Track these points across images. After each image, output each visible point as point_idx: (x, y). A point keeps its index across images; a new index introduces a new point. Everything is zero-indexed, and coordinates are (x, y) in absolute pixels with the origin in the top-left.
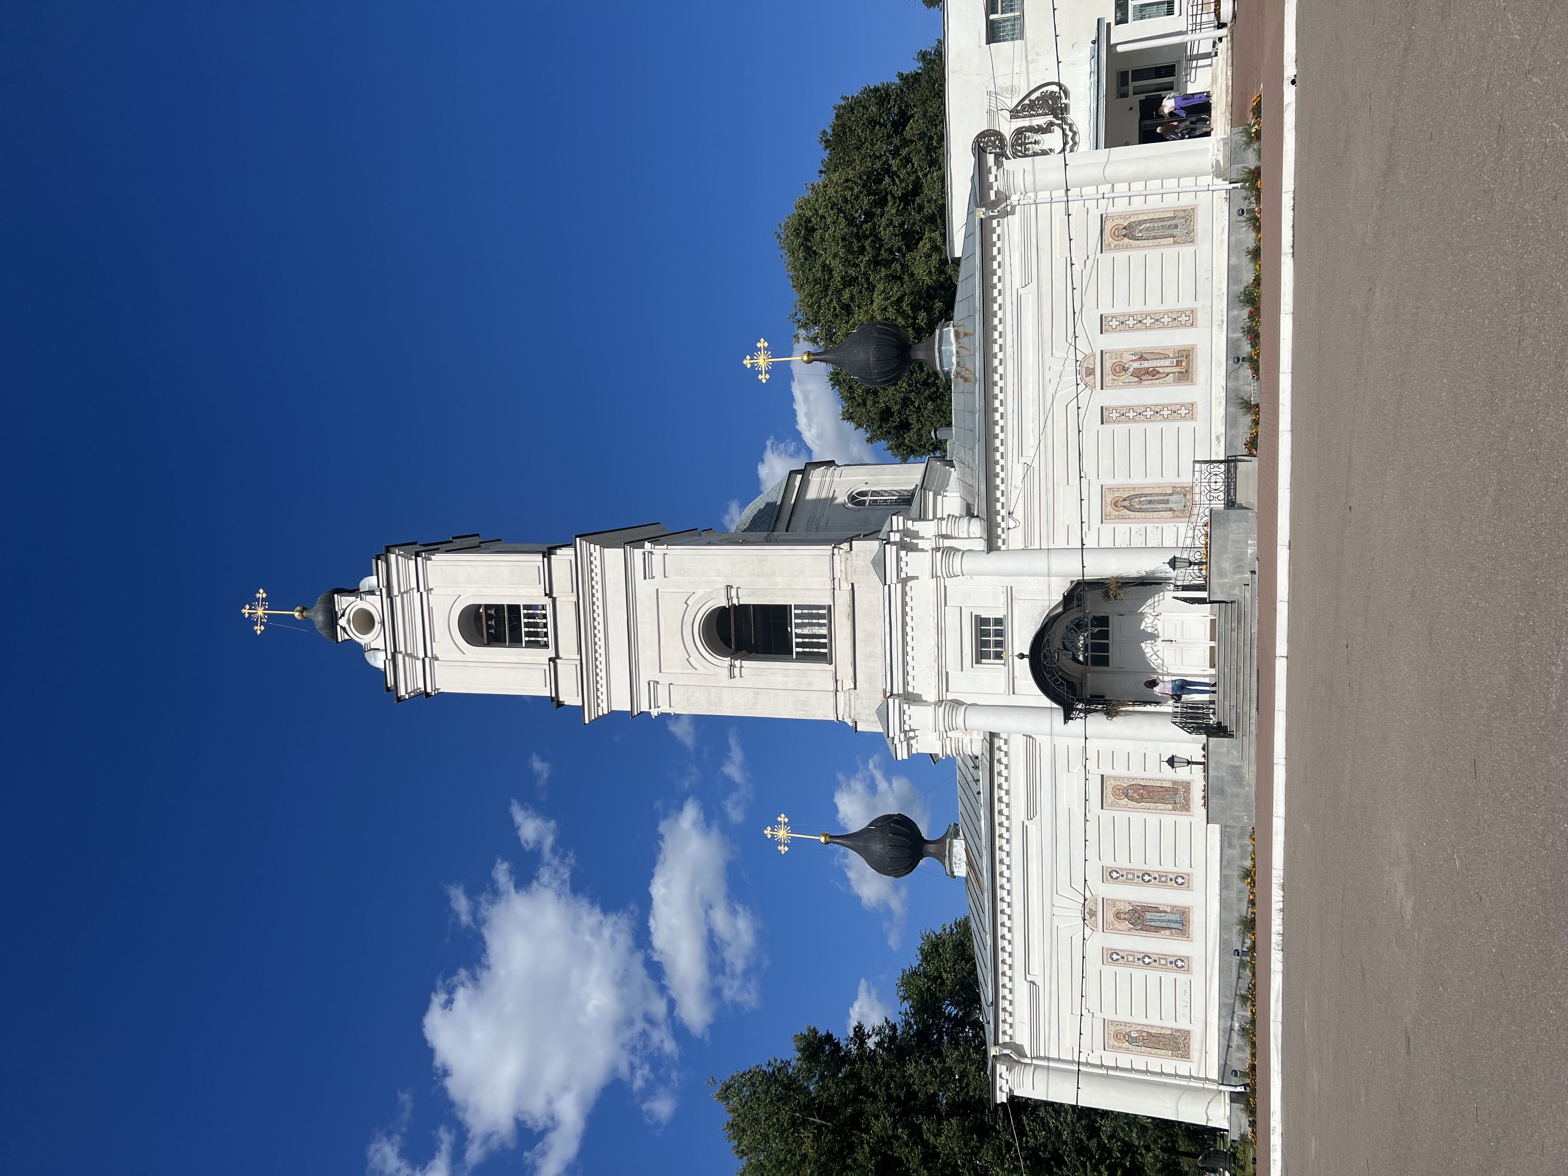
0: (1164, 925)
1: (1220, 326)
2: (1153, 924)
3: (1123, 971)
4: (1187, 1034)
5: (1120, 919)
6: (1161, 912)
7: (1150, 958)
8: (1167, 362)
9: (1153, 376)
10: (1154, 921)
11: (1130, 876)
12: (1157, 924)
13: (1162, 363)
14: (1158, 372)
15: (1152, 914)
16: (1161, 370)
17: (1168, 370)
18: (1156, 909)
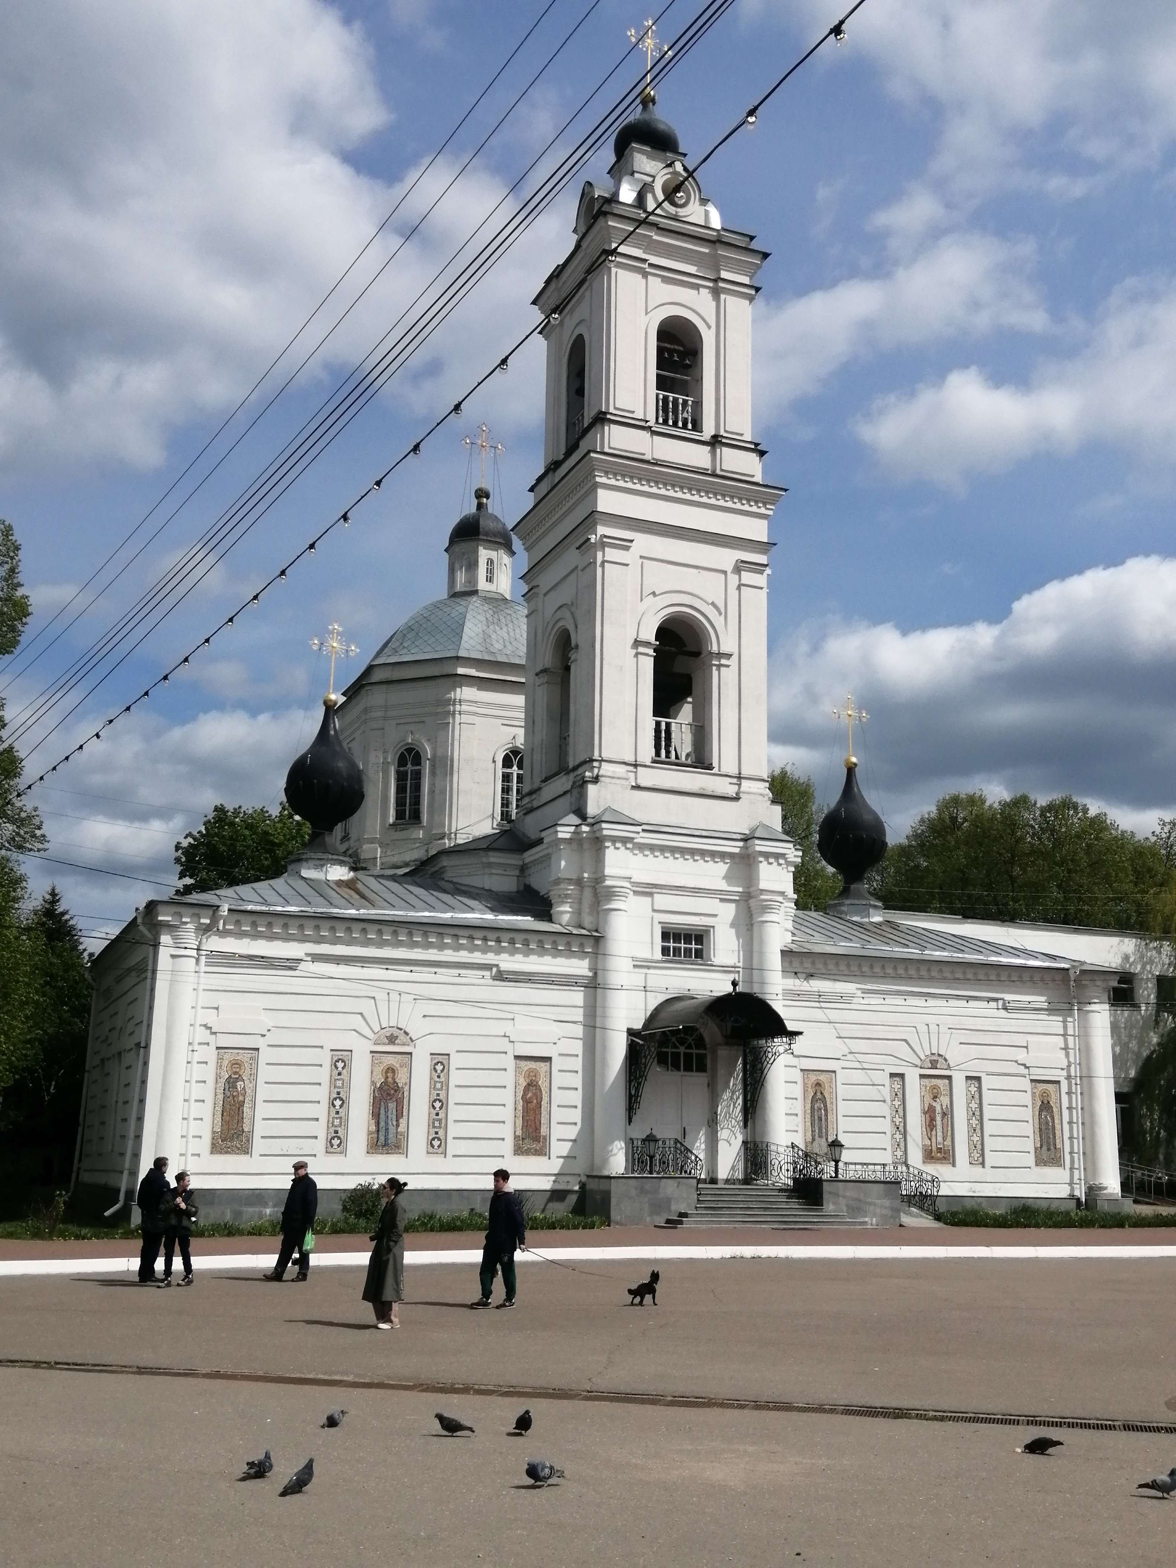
0: (382, 1124)
1: (971, 1190)
2: (382, 1111)
3: (324, 1074)
4: (245, 1149)
5: (387, 1072)
6: (397, 1121)
7: (341, 1106)
8: (940, 1139)
9: (929, 1125)
10: (386, 1112)
11: (438, 1086)
12: (382, 1116)
13: (940, 1134)
14: (931, 1130)
15: (394, 1111)
16: (934, 1133)
17: (934, 1140)
18: (399, 1115)
